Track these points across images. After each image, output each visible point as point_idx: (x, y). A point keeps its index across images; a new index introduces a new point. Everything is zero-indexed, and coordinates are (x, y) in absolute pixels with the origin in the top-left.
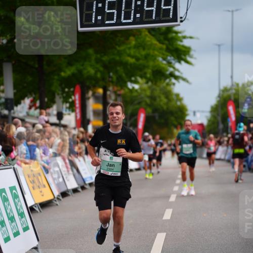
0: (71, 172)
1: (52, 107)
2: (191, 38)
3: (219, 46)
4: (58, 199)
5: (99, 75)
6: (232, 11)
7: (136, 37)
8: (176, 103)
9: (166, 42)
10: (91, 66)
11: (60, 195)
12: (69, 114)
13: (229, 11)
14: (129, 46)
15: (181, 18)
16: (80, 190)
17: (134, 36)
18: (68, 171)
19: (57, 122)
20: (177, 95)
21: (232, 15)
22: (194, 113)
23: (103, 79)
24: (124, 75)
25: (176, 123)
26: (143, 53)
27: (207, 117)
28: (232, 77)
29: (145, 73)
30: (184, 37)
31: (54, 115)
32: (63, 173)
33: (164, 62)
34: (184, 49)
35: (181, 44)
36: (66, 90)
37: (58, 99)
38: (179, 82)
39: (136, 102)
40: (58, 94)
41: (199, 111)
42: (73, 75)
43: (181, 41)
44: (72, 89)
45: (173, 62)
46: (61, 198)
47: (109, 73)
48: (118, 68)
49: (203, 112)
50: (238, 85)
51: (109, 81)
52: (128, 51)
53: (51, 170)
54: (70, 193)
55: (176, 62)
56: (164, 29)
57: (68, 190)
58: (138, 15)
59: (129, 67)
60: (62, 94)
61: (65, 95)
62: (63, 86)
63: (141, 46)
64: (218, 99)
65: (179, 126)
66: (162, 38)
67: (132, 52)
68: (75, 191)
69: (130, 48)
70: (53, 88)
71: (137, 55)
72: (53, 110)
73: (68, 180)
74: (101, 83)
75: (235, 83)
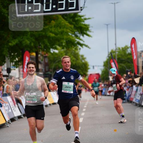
0: (16, 105)
1: (4, 65)
2: (89, 19)
3: (107, 25)
4: (8, 123)
5: (32, 44)
6: (115, 3)
7: (55, 20)
8: (82, 61)
9: (74, 23)
10: (27, 39)
11: (10, 120)
12: (15, 70)
13: (112, 3)
14: (51, 26)
15: (81, 8)
16: (23, 117)
17: (54, 20)
18: (15, 105)
19: (7, 74)
20: (82, 56)
21: (115, 5)
22: (93, 67)
23: (35, 47)
24: (48, 44)
25: (82, 73)
26: (60, 30)
27: (101, 69)
28: (116, 44)
29: (62, 43)
30: (85, 19)
31: (5, 70)
32: (11, 106)
33: (73, 36)
34: (85, 27)
35: (83, 23)
36: (12, 54)
37: (7, 60)
38: (83, 47)
39: (57, 61)
40: (7, 57)
41: (96, 66)
42: (17, 45)
43: (84, 22)
44: (16, 54)
45: (79, 35)
46: (10, 122)
47: (39, 43)
48: (45, 40)
49: (98, 66)
50: (119, 48)
51: (39, 48)
52: (50, 29)
53: (4, 105)
54: (16, 119)
55: (80, 35)
56: (72, 15)
57: (15, 117)
58: (54, 6)
59: (51, 39)
60: (10, 57)
61: (11, 57)
62: (10, 52)
63: (59, 26)
64: (108, 58)
65: (84, 76)
66: (71, 20)
67: (53, 30)
68: (19, 117)
69: (51, 28)
70: (4, 53)
71: (56, 31)
72: (4, 67)
73: (15, 111)
74: (34, 49)
75: (118, 47)
